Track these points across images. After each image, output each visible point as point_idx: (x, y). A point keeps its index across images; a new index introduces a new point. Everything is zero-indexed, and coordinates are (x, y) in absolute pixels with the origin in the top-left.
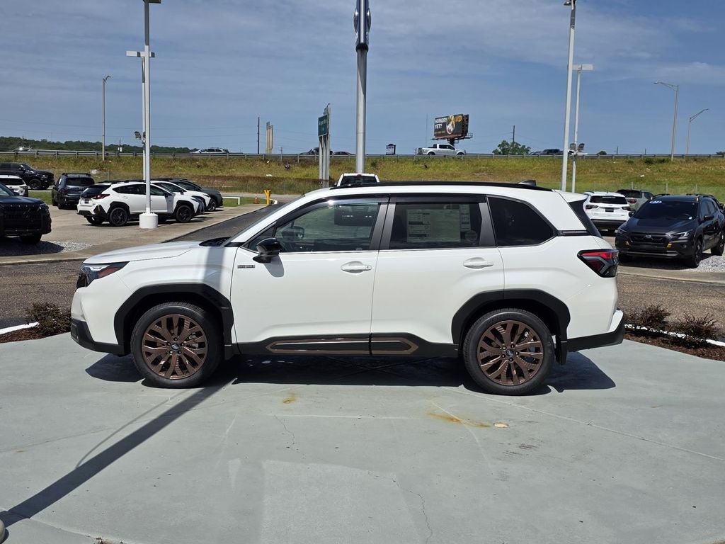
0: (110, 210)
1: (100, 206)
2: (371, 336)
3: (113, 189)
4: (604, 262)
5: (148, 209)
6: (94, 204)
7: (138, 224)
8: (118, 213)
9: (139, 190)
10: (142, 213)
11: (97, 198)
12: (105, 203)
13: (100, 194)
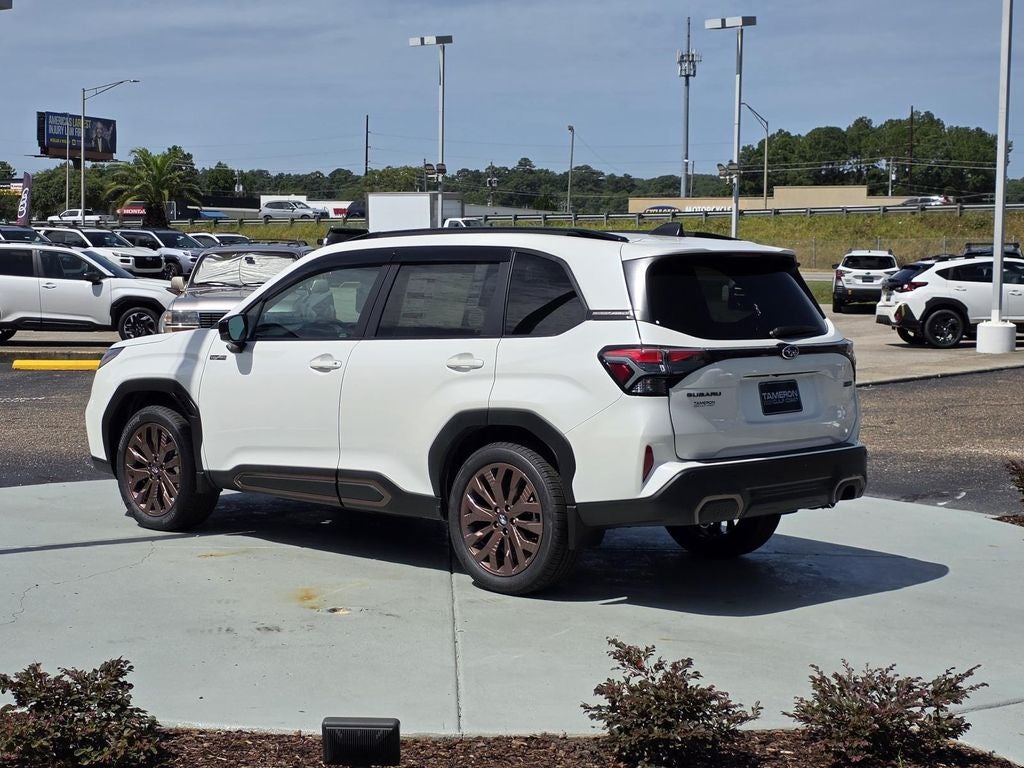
0: (925, 315)
1: (906, 306)
2: (337, 473)
3: (938, 273)
4: (634, 366)
5: (995, 313)
6: (897, 303)
7: (974, 345)
8: (944, 319)
9: (979, 273)
10: (982, 320)
11: (903, 291)
12: (916, 301)
13: (908, 280)
